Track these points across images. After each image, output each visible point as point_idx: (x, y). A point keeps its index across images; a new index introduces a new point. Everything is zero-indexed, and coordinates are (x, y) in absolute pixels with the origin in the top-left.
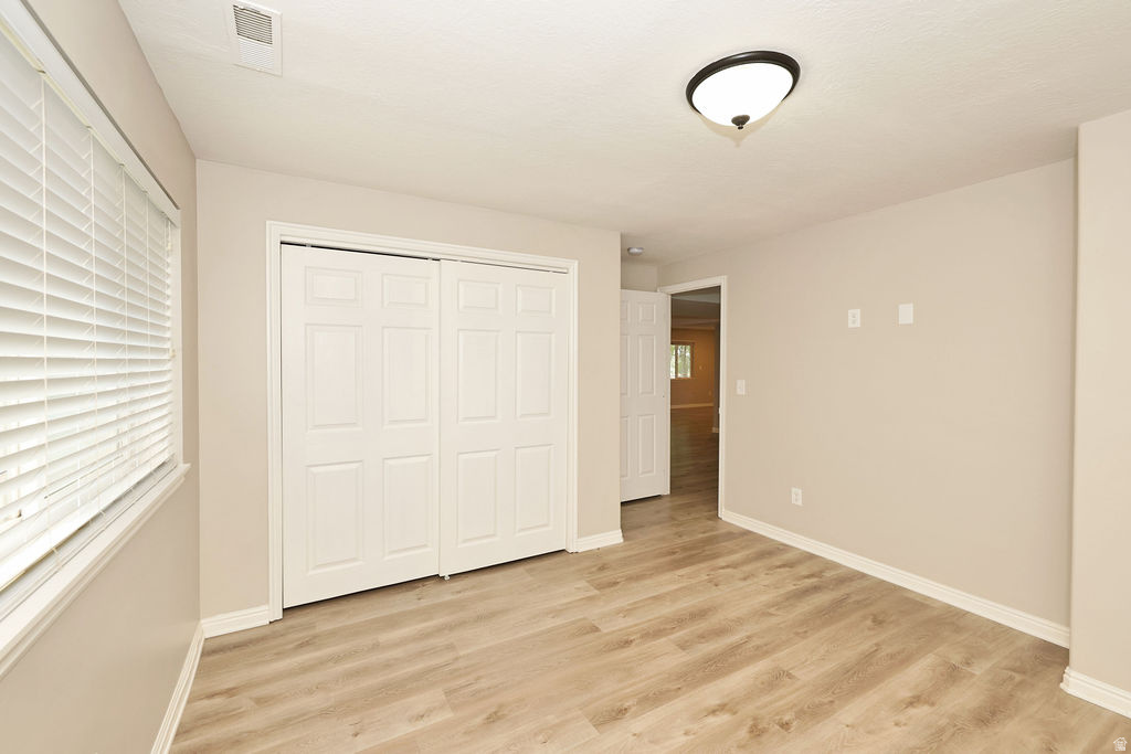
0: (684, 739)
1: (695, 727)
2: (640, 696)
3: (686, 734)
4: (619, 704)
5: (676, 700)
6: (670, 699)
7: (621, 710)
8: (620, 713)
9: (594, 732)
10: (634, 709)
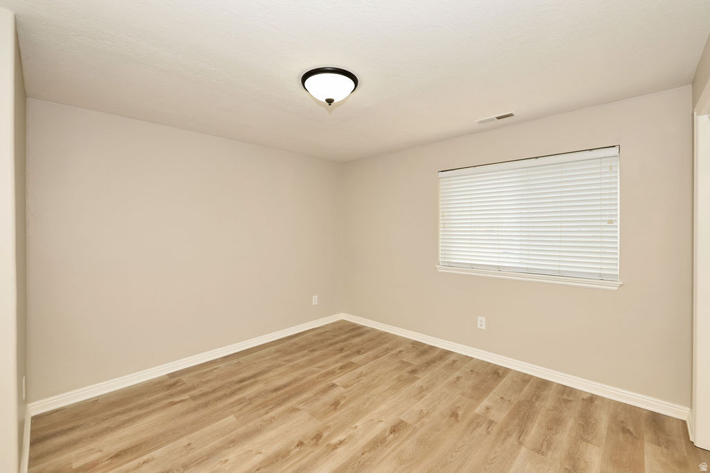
0: (357, 424)
1: (351, 432)
2: (386, 443)
3: (356, 427)
4: (396, 435)
5: (363, 445)
6: (368, 444)
7: (394, 431)
8: (394, 429)
9: (402, 418)
10: (387, 434)
